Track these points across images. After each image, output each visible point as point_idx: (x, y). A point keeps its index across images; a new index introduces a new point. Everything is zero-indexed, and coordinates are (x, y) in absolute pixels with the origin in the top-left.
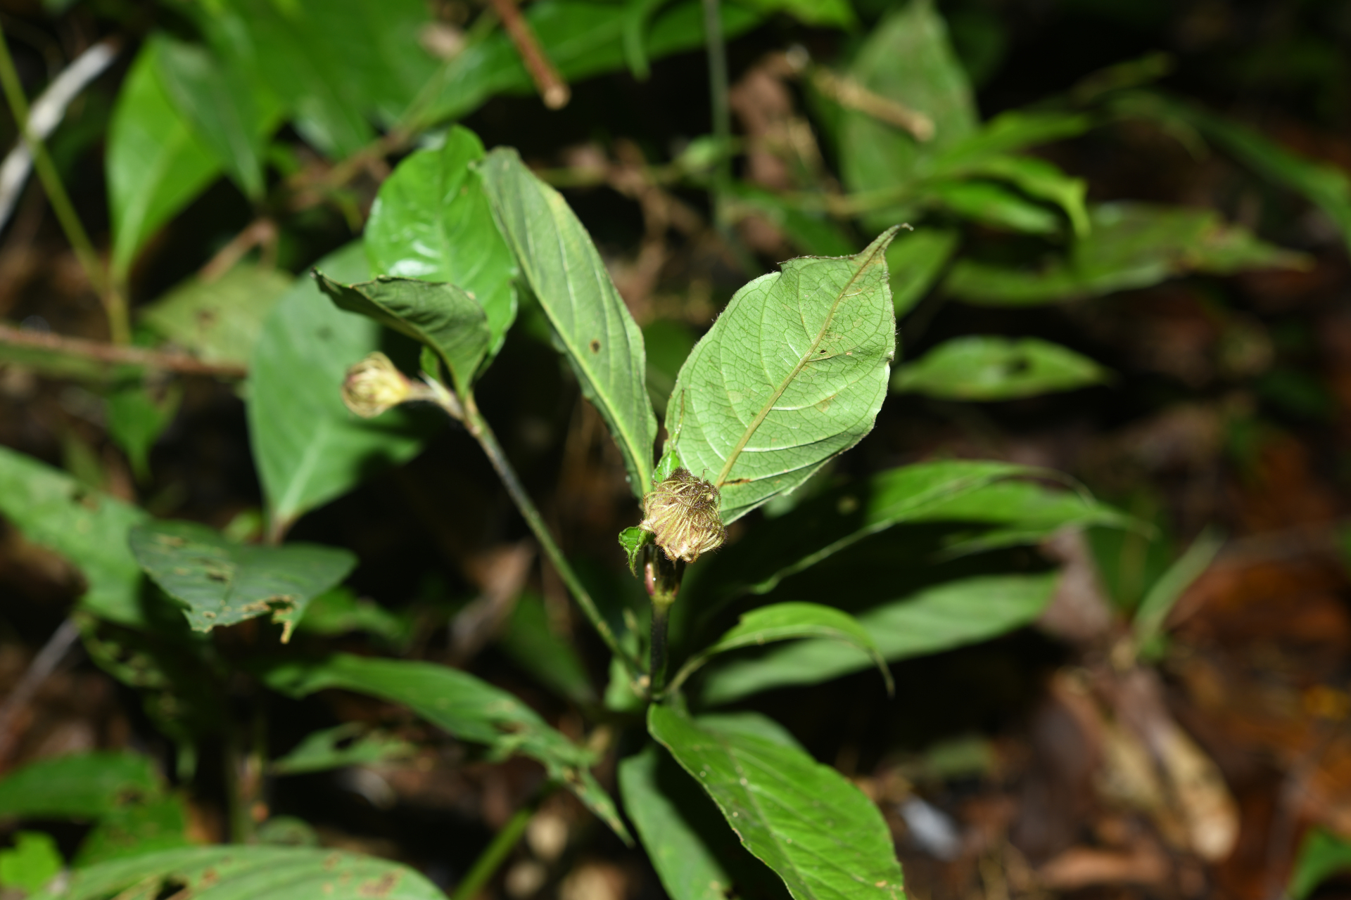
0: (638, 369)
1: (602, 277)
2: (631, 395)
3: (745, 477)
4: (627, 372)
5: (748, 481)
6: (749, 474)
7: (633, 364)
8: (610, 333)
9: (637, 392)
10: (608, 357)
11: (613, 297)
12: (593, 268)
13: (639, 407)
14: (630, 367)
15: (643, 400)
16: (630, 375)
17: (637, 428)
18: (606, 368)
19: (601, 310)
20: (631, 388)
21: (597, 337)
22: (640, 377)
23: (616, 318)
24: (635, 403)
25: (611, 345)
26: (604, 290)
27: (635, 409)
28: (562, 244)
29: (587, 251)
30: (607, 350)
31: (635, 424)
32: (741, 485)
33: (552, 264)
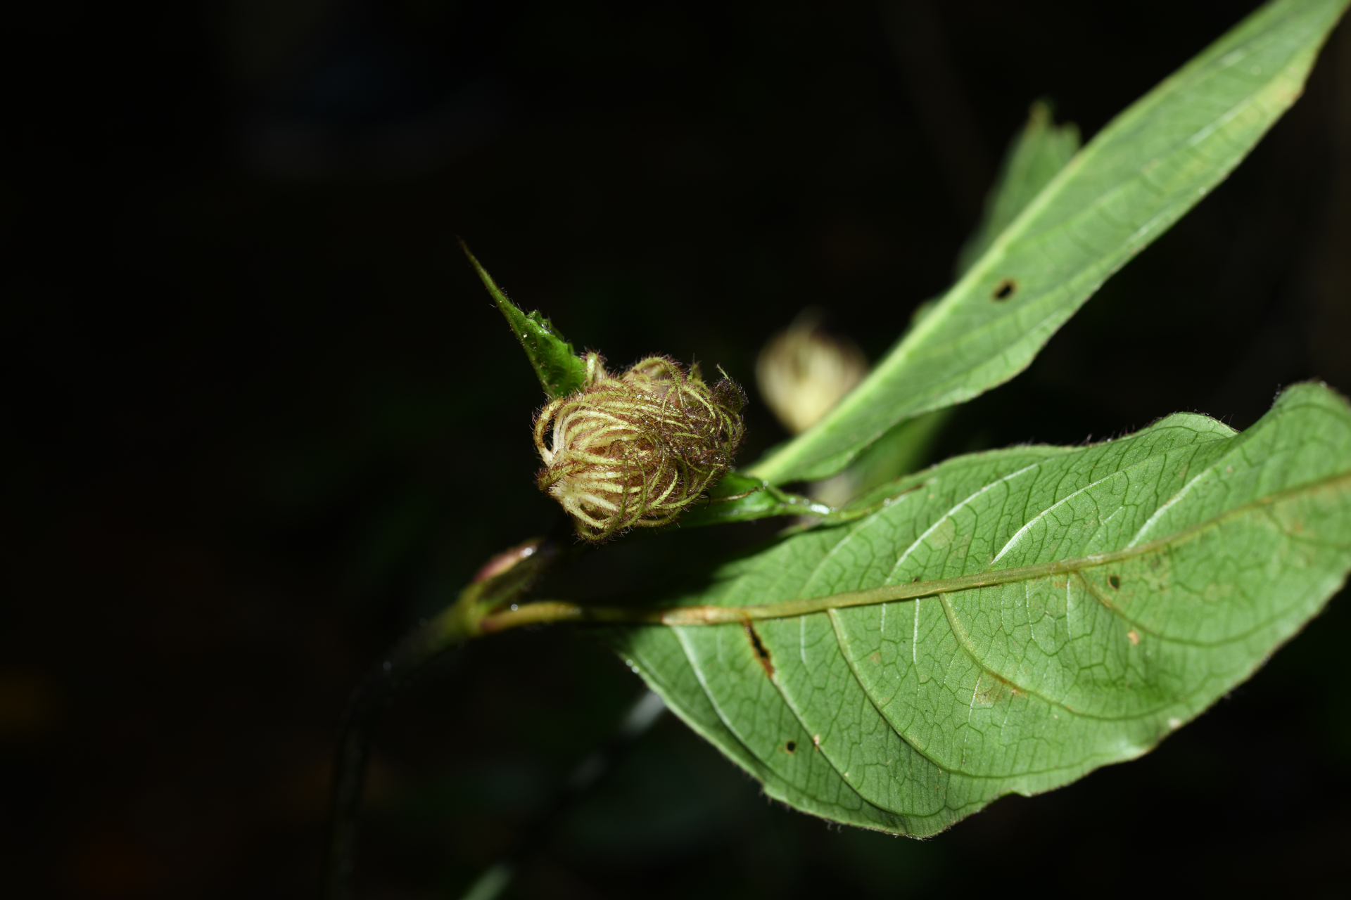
3: (774, 662)
5: (770, 669)
6: (783, 666)
8: (1037, 302)
21: (1027, 283)
32: (756, 665)
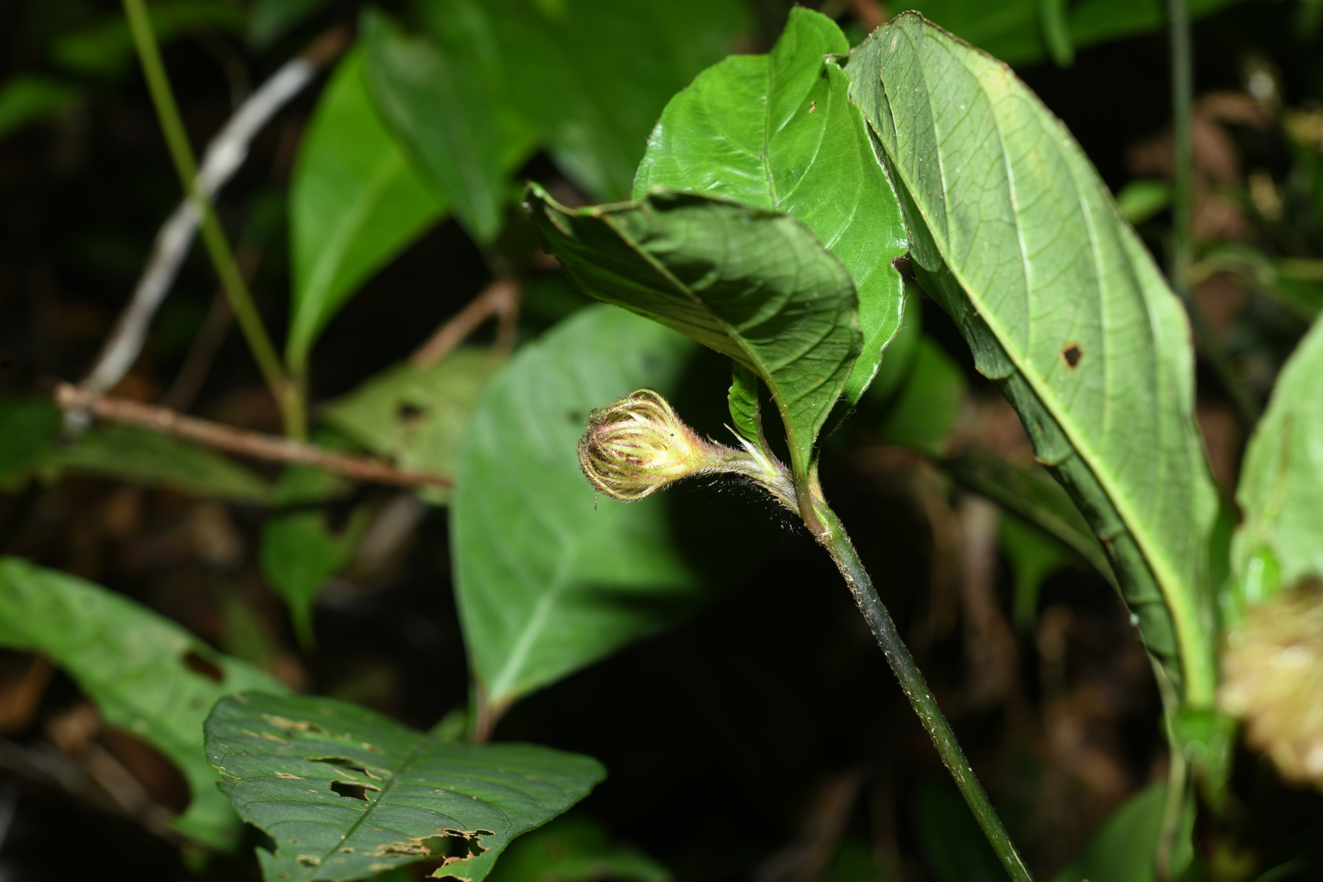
0: (1174, 385)
1: (1094, 210)
2: (1156, 444)
4: (1145, 397)
7: (1162, 377)
8: (1107, 322)
9: (1169, 433)
10: (1102, 372)
11: (1120, 245)
12: (1076, 195)
13: (1172, 467)
14: (1152, 385)
15: (1184, 450)
16: (1154, 405)
17: (1165, 512)
18: (1097, 395)
19: (1089, 279)
20: (1155, 431)
21: (1075, 337)
22: (1177, 402)
23: (1123, 289)
24: (1163, 458)
25: (1110, 348)
26: (1095, 237)
27: (1162, 472)
28: (1009, 160)
29: (1061, 163)
30: (1101, 358)
31: (1159, 503)
33: (986, 205)
